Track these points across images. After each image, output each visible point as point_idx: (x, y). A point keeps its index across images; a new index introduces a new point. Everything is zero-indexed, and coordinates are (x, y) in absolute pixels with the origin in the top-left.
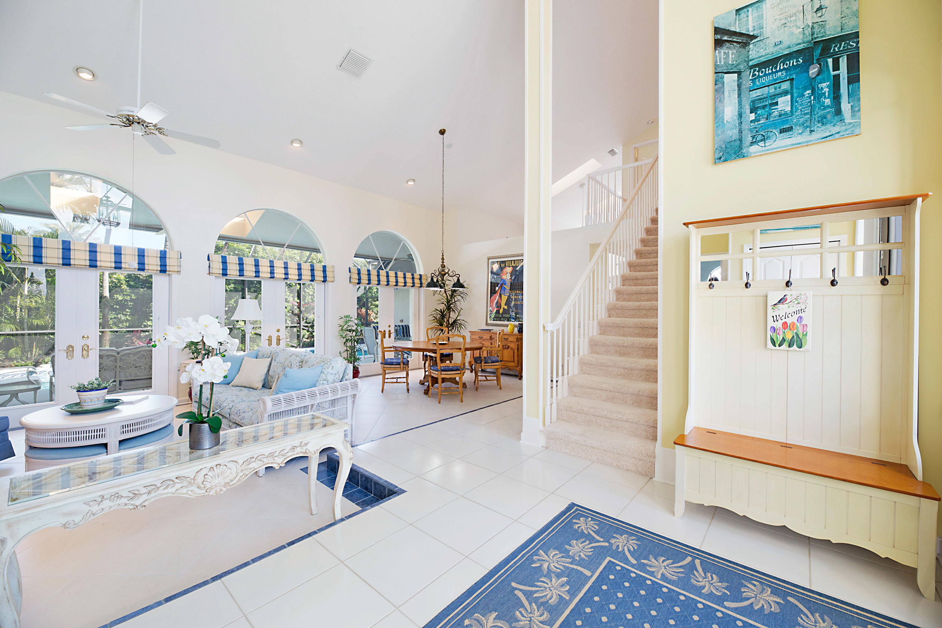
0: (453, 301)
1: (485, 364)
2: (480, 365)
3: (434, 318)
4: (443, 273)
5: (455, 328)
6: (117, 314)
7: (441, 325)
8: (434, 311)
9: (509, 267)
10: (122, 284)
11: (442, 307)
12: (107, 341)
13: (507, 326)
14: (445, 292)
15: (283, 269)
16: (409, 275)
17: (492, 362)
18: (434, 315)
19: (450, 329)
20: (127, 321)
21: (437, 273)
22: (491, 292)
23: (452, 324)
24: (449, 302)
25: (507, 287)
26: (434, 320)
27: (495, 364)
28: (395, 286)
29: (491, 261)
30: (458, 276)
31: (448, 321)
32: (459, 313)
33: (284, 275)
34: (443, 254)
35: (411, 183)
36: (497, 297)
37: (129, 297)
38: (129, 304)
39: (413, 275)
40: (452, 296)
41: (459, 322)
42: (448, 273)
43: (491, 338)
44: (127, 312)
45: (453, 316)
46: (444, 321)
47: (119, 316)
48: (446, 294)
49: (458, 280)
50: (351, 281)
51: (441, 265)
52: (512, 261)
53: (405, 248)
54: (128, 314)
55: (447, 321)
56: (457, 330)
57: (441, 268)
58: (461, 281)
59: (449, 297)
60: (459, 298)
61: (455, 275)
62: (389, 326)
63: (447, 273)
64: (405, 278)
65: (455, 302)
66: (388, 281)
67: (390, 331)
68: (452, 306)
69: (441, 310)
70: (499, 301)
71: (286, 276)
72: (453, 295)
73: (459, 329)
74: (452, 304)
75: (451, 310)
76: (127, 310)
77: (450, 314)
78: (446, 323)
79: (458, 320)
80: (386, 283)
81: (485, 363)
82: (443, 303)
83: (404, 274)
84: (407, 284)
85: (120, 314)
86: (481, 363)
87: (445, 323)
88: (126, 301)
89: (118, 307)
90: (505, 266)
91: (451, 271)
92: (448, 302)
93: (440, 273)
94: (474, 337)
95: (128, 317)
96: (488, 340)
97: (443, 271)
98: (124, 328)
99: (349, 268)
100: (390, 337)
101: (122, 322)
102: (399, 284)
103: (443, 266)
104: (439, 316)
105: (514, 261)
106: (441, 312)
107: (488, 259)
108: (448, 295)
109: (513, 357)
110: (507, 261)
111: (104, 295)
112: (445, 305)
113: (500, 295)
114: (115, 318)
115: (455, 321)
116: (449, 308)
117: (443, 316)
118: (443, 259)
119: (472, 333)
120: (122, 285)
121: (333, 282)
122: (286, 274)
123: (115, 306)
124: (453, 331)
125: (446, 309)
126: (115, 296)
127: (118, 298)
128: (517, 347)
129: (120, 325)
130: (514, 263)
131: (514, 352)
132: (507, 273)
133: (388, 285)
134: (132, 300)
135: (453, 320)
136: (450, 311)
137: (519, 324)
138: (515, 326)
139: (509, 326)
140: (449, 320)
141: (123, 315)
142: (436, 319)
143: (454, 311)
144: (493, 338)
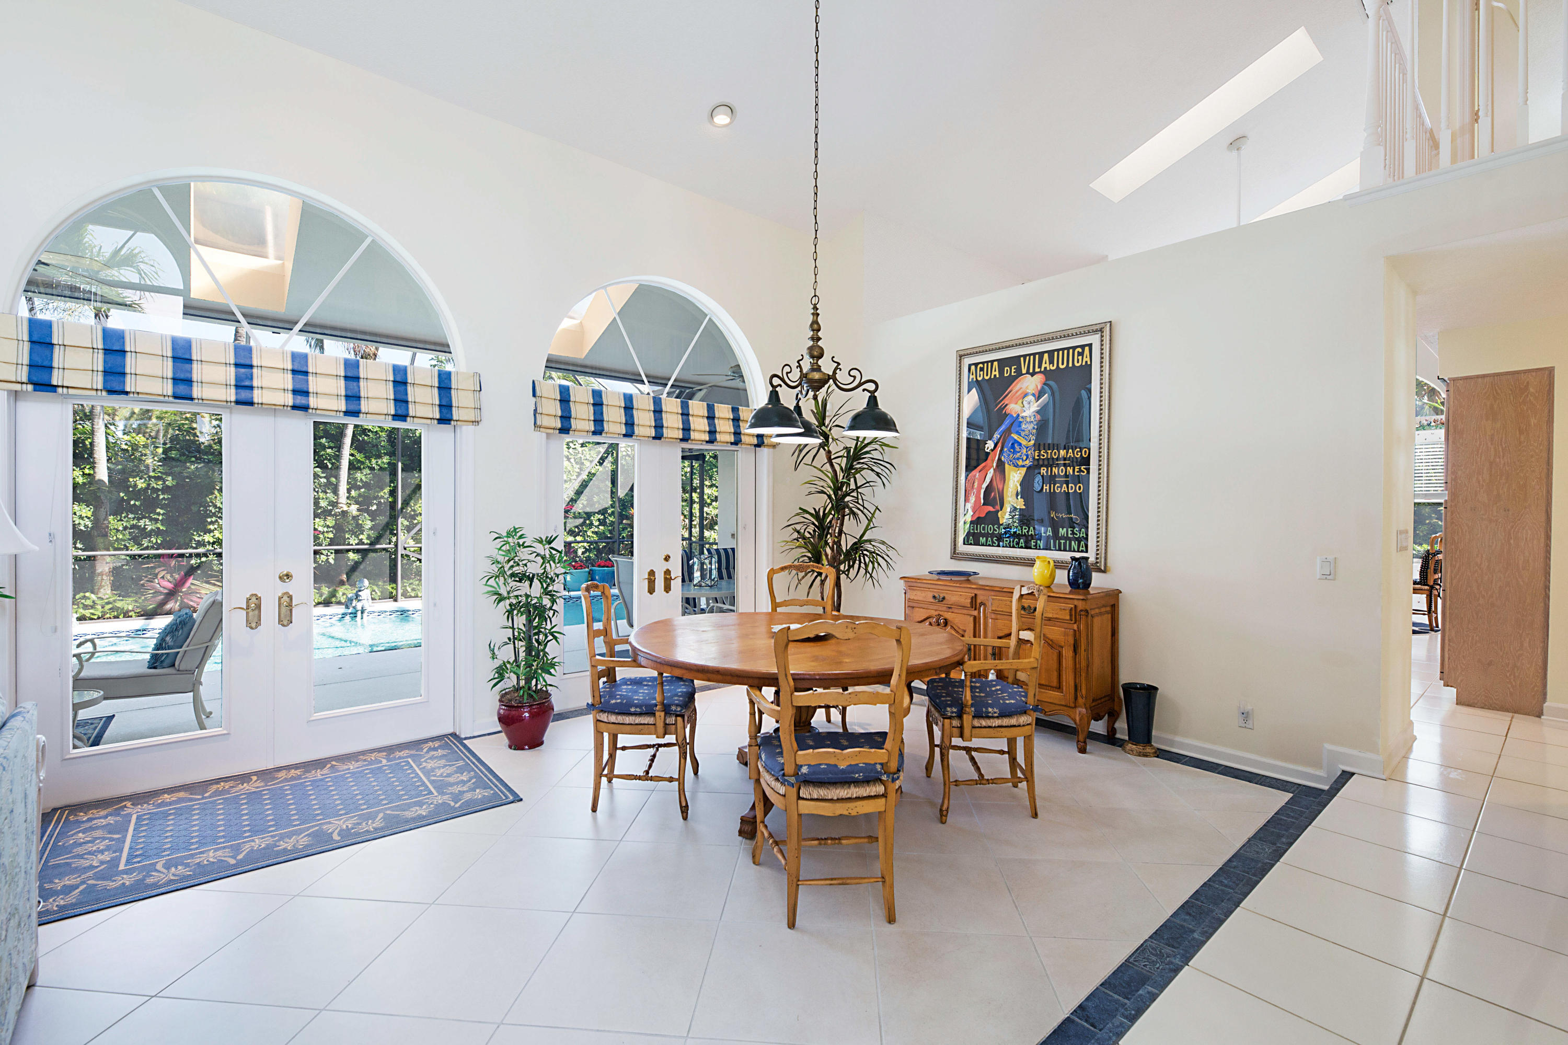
0: (853, 486)
1: (976, 723)
2: (956, 723)
3: (796, 535)
4: (816, 376)
5: (856, 566)
6: (139, 519)
7: (817, 558)
8: (798, 514)
9: (1033, 375)
10: (145, 455)
11: (820, 502)
12: (105, 577)
13: (1030, 563)
14: (830, 461)
15: (290, 376)
16: (723, 411)
17: (1002, 715)
18: (798, 527)
19: (842, 567)
20: (158, 532)
21: (795, 375)
22: (968, 459)
23: (848, 553)
24: (840, 489)
25: (1027, 441)
26: (797, 539)
27: (1013, 721)
28: (682, 440)
29: (967, 361)
30: (871, 387)
31: (838, 543)
32: (870, 521)
33: (290, 395)
34: (815, 308)
35: (722, 119)
36: (991, 473)
37: (160, 483)
38: (161, 497)
39: (735, 410)
40: (849, 470)
41: (868, 546)
42: (833, 377)
43: (974, 603)
44: (159, 514)
45: (852, 529)
46: (827, 543)
47: (142, 523)
48: (832, 465)
49: (873, 401)
50: (538, 423)
51: (810, 349)
52: (1041, 354)
53: (714, 336)
54: (160, 518)
55: (834, 542)
56: (862, 571)
57: (807, 357)
58: (882, 406)
59: (840, 475)
60: (870, 476)
61: (860, 384)
62: (667, 558)
63: (829, 377)
64: (711, 418)
65: (857, 488)
66: (659, 427)
67: (668, 572)
68: (847, 499)
69: (817, 513)
70: (998, 484)
71: (300, 400)
72: (851, 467)
73: (870, 568)
74: (848, 494)
75: (847, 511)
76: (158, 510)
77: (842, 524)
78: (832, 549)
79: (866, 541)
80: (653, 433)
81: (978, 716)
82: (823, 492)
83: (710, 408)
84: (718, 436)
85: (145, 518)
86: (960, 716)
87: (828, 551)
88: (155, 490)
89: (137, 503)
90: (1019, 373)
91: (845, 367)
92: (837, 489)
93: (803, 376)
94: (918, 595)
95: (159, 525)
96: (964, 607)
97: (816, 368)
98: (152, 548)
99: (534, 382)
100: (667, 588)
101: (149, 535)
102: (693, 435)
103: (816, 353)
104: (811, 528)
105: (1051, 353)
106: (816, 515)
107: (961, 356)
108: (837, 468)
109: (1055, 674)
110: (1025, 356)
111: (97, 478)
112: (829, 497)
113: (1001, 464)
114: (133, 527)
115: (857, 546)
116: (839, 506)
117: (822, 528)
118: (815, 327)
119: (911, 582)
120: (144, 458)
121: (476, 422)
122: (301, 392)
123: (132, 502)
124: (852, 573)
125: (832, 508)
126: (131, 480)
127: (136, 485)
128: (1071, 641)
129: (145, 543)
130: (1051, 362)
131: (1060, 655)
132: (1026, 395)
133: (658, 437)
134: (166, 489)
135: (851, 541)
136: (844, 516)
137: (1073, 559)
138: (1059, 565)
139: (1038, 563)
140: (839, 541)
141: (151, 519)
142: (804, 538)
143: (854, 514)
144: (982, 604)
